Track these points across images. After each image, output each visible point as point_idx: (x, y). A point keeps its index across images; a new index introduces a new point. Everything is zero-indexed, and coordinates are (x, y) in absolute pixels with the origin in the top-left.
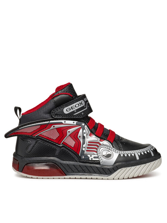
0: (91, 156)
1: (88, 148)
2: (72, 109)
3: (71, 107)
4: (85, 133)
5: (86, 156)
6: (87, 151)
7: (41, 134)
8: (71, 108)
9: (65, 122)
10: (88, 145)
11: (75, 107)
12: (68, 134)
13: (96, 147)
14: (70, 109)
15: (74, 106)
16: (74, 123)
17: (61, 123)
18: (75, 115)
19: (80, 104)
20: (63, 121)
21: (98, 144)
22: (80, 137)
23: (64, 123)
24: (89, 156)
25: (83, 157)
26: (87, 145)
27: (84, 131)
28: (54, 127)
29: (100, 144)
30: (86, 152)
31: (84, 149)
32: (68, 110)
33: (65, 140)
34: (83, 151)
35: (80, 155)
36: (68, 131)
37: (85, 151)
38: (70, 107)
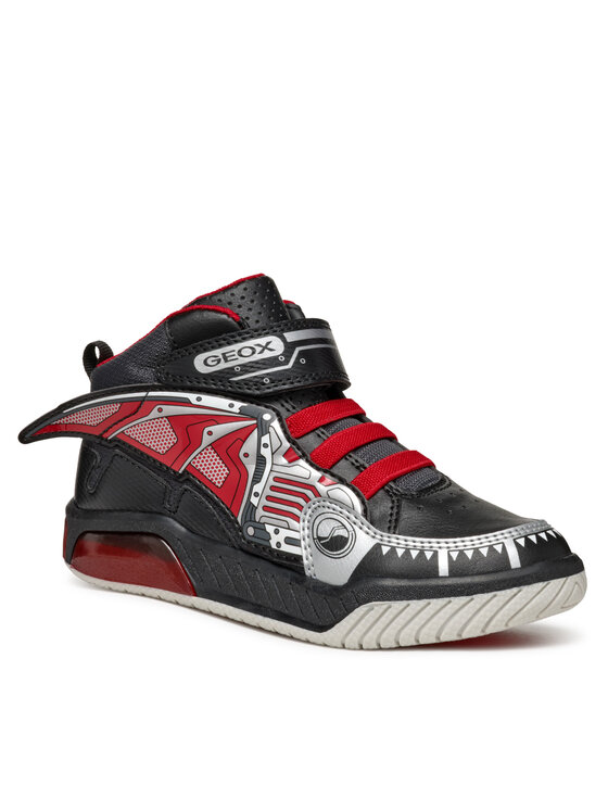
0: (277, 532)
1: (269, 498)
2: (226, 361)
3: (224, 354)
4: (266, 446)
5: (260, 527)
6: (266, 508)
7: (123, 432)
8: (221, 357)
9: (199, 399)
10: (273, 488)
11: (237, 356)
12: (207, 440)
13: (301, 501)
14: (219, 361)
15: (235, 353)
16: (231, 406)
17: (187, 403)
18: (237, 382)
19: (258, 349)
20: (192, 397)
21: (309, 493)
22: (246, 455)
23: (194, 402)
24: (270, 529)
25: (251, 531)
26: (268, 488)
27: (265, 439)
28: (160, 410)
29: (317, 494)
30: (260, 512)
31: (254, 501)
32: (209, 362)
33: (195, 458)
34: (251, 508)
35: (239, 519)
36: (207, 430)
37: (260, 509)
38: (218, 352)
